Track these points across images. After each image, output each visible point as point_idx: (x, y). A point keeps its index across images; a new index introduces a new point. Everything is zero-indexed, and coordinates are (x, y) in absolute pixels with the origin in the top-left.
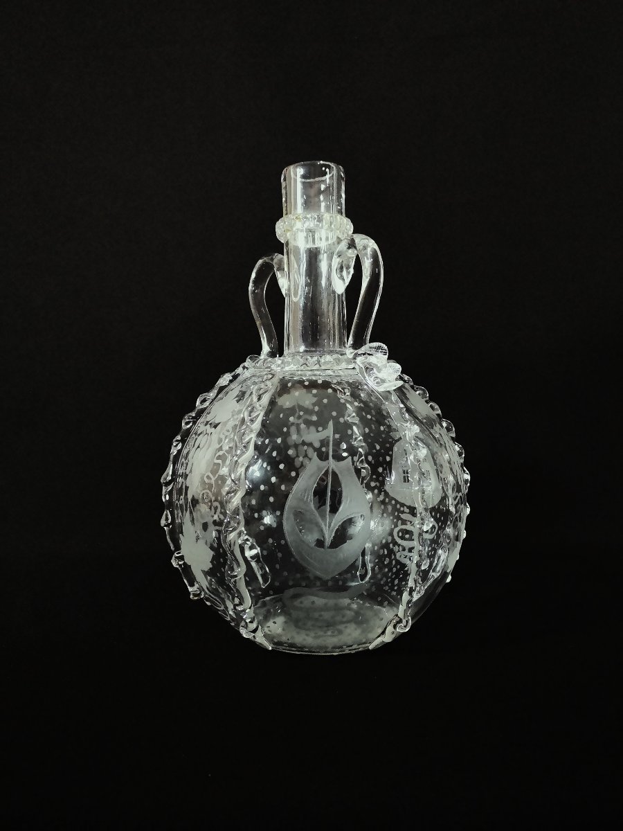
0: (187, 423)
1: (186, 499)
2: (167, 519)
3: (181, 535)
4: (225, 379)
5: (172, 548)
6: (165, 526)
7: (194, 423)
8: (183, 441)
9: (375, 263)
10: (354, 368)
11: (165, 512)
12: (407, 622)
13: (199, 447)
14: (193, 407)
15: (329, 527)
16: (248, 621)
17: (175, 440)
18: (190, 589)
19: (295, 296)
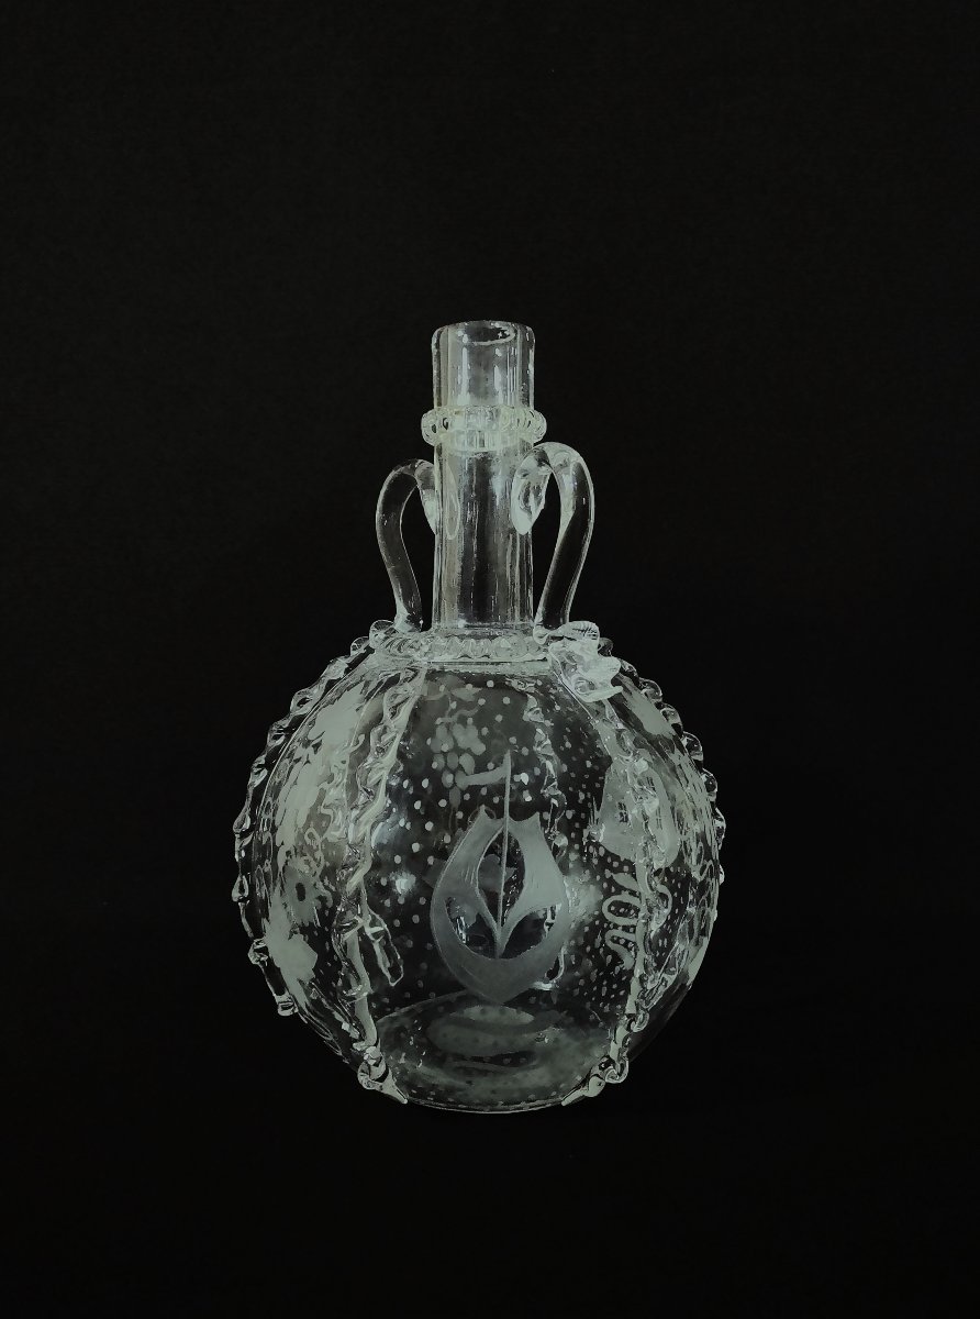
0: (276, 738)
1: (275, 865)
2: (242, 890)
3: (264, 921)
4: (337, 669)
5: (250, 935)
6: (240, 901)
7: (288, 738)
8: (269, 765)
9: (581, 490)
10: (545, 660)
11: (239, 879)
12: (623, 1066)
13: (295, 783)
14: (285, 712)
15: (503, 923)
16: (372, 1062)
17: (256, 765)
18: (278, 999)
19: (452, 531)
